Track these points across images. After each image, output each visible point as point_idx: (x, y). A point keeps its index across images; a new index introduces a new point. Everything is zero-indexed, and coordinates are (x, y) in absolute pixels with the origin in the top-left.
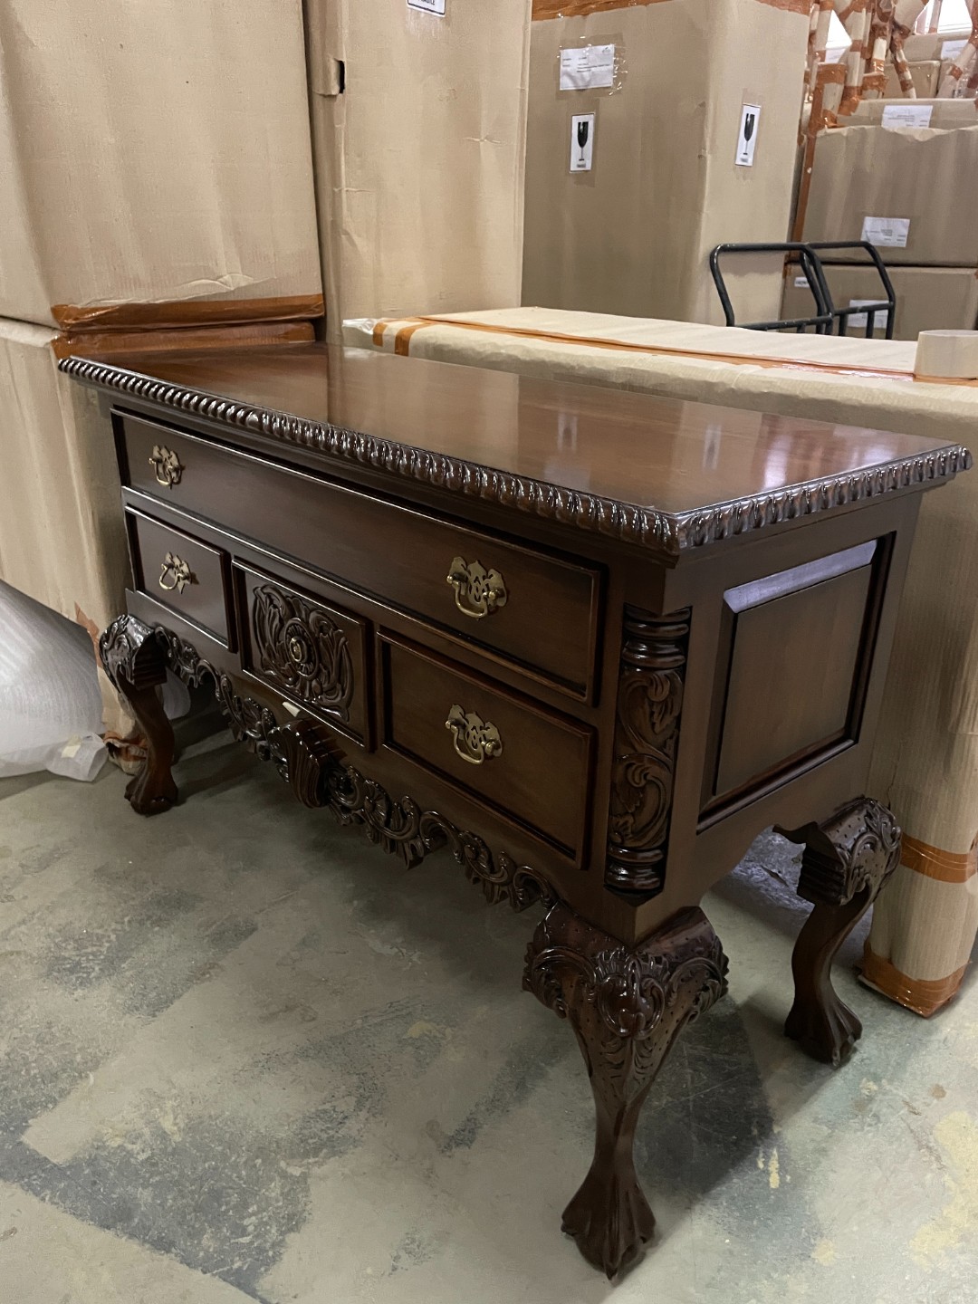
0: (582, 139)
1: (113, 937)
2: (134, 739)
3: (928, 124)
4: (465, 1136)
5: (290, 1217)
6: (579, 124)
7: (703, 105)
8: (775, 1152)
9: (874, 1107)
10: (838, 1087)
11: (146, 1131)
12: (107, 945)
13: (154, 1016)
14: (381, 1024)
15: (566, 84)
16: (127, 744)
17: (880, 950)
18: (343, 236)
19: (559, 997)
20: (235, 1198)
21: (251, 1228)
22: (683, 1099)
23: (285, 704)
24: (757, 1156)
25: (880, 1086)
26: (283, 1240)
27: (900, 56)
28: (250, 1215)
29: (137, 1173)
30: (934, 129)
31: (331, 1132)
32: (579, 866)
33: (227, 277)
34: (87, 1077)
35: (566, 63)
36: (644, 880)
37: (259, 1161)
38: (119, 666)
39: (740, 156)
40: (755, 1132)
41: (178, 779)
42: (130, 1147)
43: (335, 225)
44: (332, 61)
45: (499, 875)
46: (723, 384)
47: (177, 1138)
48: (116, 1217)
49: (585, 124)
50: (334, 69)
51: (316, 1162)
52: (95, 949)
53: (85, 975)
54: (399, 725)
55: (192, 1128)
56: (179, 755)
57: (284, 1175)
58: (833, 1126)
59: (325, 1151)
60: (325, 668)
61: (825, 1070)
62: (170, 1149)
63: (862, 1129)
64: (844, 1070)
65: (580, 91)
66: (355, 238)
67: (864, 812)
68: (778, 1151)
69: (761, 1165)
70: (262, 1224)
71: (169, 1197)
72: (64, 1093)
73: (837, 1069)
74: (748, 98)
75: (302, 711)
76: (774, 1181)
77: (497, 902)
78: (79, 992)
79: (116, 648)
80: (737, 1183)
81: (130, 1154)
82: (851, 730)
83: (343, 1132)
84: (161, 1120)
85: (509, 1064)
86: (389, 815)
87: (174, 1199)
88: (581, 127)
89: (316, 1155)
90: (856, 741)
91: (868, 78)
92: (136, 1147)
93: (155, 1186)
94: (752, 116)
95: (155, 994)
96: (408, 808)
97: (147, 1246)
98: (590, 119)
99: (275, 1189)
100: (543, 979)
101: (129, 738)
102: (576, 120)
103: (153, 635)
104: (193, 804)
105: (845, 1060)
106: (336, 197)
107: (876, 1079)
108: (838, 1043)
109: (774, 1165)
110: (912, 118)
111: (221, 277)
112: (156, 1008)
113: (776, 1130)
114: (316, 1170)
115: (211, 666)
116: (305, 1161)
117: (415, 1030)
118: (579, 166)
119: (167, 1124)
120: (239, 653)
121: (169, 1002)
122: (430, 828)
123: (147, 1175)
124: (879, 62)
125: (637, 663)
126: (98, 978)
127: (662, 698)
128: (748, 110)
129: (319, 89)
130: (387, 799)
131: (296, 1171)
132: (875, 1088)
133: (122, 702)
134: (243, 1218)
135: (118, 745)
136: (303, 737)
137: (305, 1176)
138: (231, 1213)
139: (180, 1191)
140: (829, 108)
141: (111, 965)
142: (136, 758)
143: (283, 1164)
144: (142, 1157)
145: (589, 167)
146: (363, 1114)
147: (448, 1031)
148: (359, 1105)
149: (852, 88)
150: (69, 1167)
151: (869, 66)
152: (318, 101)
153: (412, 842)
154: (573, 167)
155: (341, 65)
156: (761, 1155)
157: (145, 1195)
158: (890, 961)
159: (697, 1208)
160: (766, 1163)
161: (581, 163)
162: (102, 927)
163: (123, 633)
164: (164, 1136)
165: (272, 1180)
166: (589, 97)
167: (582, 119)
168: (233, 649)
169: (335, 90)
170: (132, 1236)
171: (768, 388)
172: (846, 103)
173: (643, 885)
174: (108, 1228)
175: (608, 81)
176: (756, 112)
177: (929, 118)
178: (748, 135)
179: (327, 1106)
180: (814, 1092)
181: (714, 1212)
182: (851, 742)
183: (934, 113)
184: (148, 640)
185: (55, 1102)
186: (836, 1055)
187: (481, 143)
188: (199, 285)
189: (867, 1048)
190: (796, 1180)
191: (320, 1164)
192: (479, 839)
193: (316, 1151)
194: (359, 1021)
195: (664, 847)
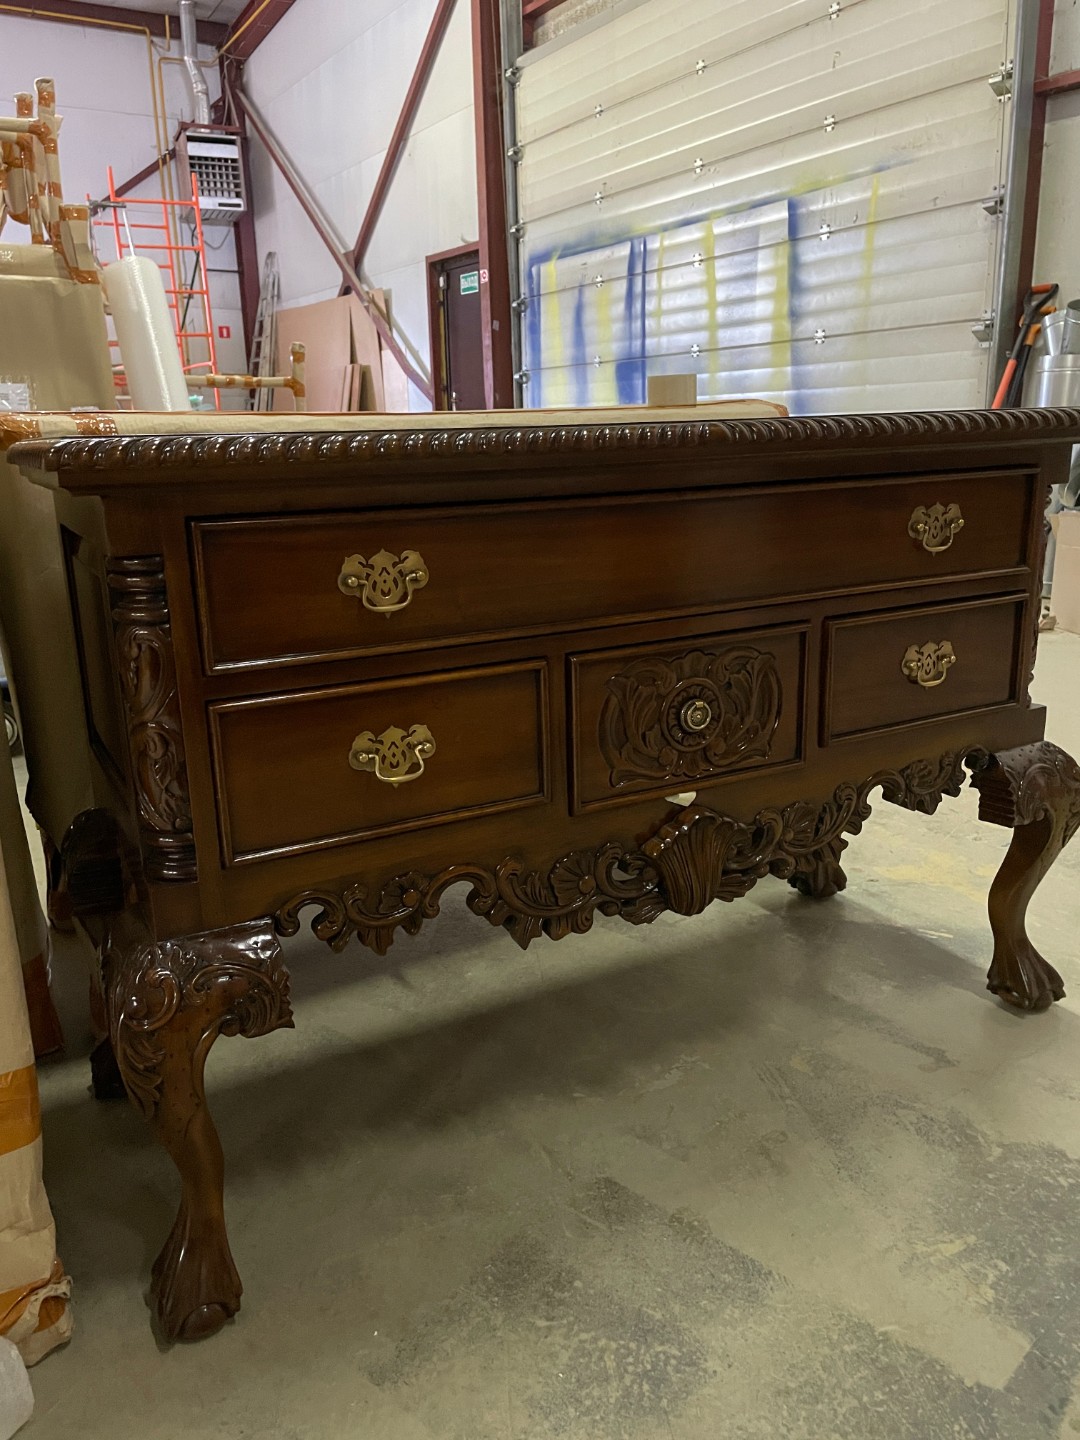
11: (966, 1266)
23: (672, 798)
31: (945, 1126)
34: (884, 1334)
42: (991, 1278)
45: (942, 777)
47: (972, 1239)
51: (983, 1138)
53: (673, 1362)
55: (956, 1228)
57: (1003, 1159)
59: (968, 1132)
62: (989, 1244)
70: (1063, 1173)
71: (1052, 1240)
72: (915, 1355)
78: (712, 1365)
81: (1002, 1277)
83: (943, 1119)
84: (947, 1255)
86: (819, 823)
87: (1053, 1236)
89: (974, 1137)
92: (991, 1273)
95: (725, 1276)
96: (842, 796)
99: (1021, 1165)
112: (754, 1272)
114: (993, 1138)
115: (472, 865)
119: (957, 1246)
121: (742, 1260)
123: (1028, 1260)
126: (682, 1345)
131: (997, 1151)
134: (1062, 1186)
137: (1000, 1145)
138: (1058, 1194)
139: (1042, 1232)
141: (653, 1332)
143: (990, 1159)
144: (1004, 1267)
146: (918, 1106)
148: (908, 1108)
150: (1034, 1332)
157: (1053, 1260)
164: (969, 1253)
165: (1012, 1167)
179: (911, 1128)
191: (984, 1134)
193: (970, 1137)
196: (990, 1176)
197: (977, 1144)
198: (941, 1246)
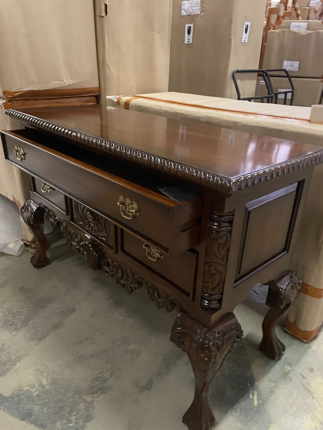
0: (189, 32)
1: (26, 313)
2: (33, 242)
3: (306, 29)
4: (148, 386)
5: (88, 416)
6: (188, 27)
7: (231, 21)
8: (256, 392)
9: (290, 375)
10: (278, 367)
11: (37, 384)
12: (23, 315)
13: (40, 342)
14: (119, 345)
15: (184, 13)
16: (30, 244)
17: (292, 320)
18: (106, 66)
19: (183, 345)
20: (68, 410)
21: (73, 420)
22: (224, 372)
23: (86, 235)
24: (250, 393)
25: (292, 368)
26: (84, 425)
27: (297, 6)
28: (74, 416)
29: (33, 400)
30: (308, 31)
31: (102, 385)
32: (191, 300)
33: (65, 81)
34: (16, 364)
35: (184, 6)
36: (214, 305)
37: (76, 396)
38: (28, 218)
39: (243, 39)
40: (249, 385)
41: (48, 255)
42: (31, 390)
43: (104, 62)
44: (103, 4)
45: (161, 299)
46: (241, 122)
47: (48, 387)
48: (26, 416)
49: (190, 27)
50: (103, 7)
51: (96, 396)
52: (19, 317)
53: (16, 327)
54: (126, 245)
55: (53, 383)
56: (49, 246)
57: (85, 401)
58: (275, 382)
59: (99, 392)
60: (100, 223)
61: (272, 362)
62: (45, 391)
63: (286, 384)
64: (279, 362)
65: (188, 15)
66: (110, 66)
67: (289, 276)
68: (257, 392)
69: (251, 397)
70: (77, 419)
71: (45, 409)
72: (8, 370)
73: (276, 362)
74: (246, 19)
75: (91, 237)
76: (256, 403)
77: (161, 308)
78: (14, 333)
79: (26, 211)
80: (243, 404)
81: (31, 393)
82: (286, 248)
83: (106, 385)
84: (42, 380)
85: (163, 359)
86: (122, 275)
87: (47, 410)
88: (189, 28)
89: (96, 393)
90: (288, 252)
91: (286, 13)
92: (33, 390)
93: (40, 404)
94: (248, 25)
95: (40, 333)
96: (129, 273)
97: (37, 427)
98: (192, 25)
99: (82, 406)
100: (178, 338)
101: (32, 241)
102: (187, 26)
103: (39, 207)
104: (54, 264)
105: (279, 359)
106: (104, 52)
107: (290, 365)
108: (278, 354)
109: (255, 397)
110: (300, 27)
111: (63, 81)
112: (40, 339)
113: (256, 384)
114: (96, 399)
115: (59, 219)
116: (93, 396)
117: (131, 347)
118: (188, 42)
119: (44, 382)
120: (69, 216)
121: (45, 337)
122: (137, 281)
123: (37, 401)
124: (289, 7)
125: (214, 230)
126: (20, 327)
127: (223, 242)
128: (246, 23)
129: (98, 13)
130: (122, 269)
131: (89, 399)
132: (289, 368)
133: (29, 229)
134: (71, 417)
135: (28, 244)
136: (92, 247)
138: (66, 415)
139: (49, 406)
140: (272, 23)
141: (25, 323)
142: (34, 248)
143: (85, 397)
144: (35, 394)
145: (191, 42)
146: (113, 378)
147: (142, 348)
148: (111, 375)
149: (280, 16)
150: (9, 398)
151: (286, 9)
152: (98, 19)
153: (130, 285)
154: (186, 42)
155: (106, 5)
156: (251, 393)
157: (37, 408)
158: (295, 323)
159: (229, 413)
160: (253, 396)
161: (188, 41)
162: (21, 309)
163: (29, 206)
164: (43, 386)
165: (81, 403)
166: (191, 18)
167: (189, 25)
168: (68, 214)
169: (104, 14)
170: (32, 423)
171: (257, 124)
172: (278, 21)
173: (214, 307)
174: (23, 420)
175: (198, 12)
176: (249, 24)
177: (306, 27)
178: (246, 32)
179: (100, 375)
180: (269, 370)
181: (235, 414)
182: (286, 252)
183: (308, 25)
184: (38, 209)
185: (5, 373)
186: (277, 357)
187: (155, 34)
188: (55, 84)
189: (287, 354)
190: (263, 402)
191: (98, 397)
192: (155, 286)
193: (96, 392)
194: (111, 344)
195: (222, 294)
198: (45, 379)
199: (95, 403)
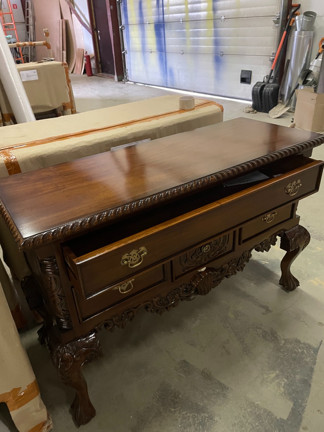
4: (265, 307)
5: (296, 342)
11: (276, 381)
13: (228, 388)
14: (230, 324)
21: (302, 350)
26: (303, 343)
28: (298, 351)
34: (257, 404)
47: (277, 372)
48: (307, 383)
55: (273, 368)
57: (285, 344)
59: (275, 335)
62: (282, 373)
70: (300, 348)
71: (298, 370)
72: (265, 411)
76: (267, 262)
78: (216, 418)
81: (285, 384)
83: (269, 332)
84: (272, 378)
93: (294, 375)
95: (217, 390)
97: (313, 374)
99: (289, 346)
112: (223, 387)
114: (282, 337)
116: (280, 340)
117: (232, 316)
119: (273, 375)
121: (221, 384)
123: (291, 378)
126: (208, 413)
131: (283, 342)
134: (300, 353)
137: (284, 339)
139: (295, 368)
143: (281, 345)
144: (286, 380)
150: (293, 401)
157: (298, 377)
164: (277, 376)
170: (311, 378)
174: (310, 385)
179: (261, 335)
185: (270, 412)
193: (277, 337)
194: (229, 329)
196: (282, 350)
197: (278, 340)
198: (270, 375)
199: (285, 338)
